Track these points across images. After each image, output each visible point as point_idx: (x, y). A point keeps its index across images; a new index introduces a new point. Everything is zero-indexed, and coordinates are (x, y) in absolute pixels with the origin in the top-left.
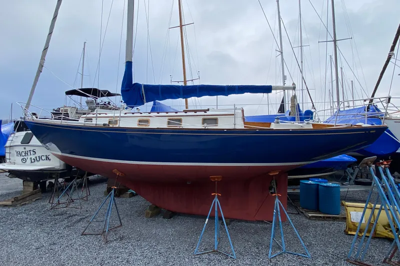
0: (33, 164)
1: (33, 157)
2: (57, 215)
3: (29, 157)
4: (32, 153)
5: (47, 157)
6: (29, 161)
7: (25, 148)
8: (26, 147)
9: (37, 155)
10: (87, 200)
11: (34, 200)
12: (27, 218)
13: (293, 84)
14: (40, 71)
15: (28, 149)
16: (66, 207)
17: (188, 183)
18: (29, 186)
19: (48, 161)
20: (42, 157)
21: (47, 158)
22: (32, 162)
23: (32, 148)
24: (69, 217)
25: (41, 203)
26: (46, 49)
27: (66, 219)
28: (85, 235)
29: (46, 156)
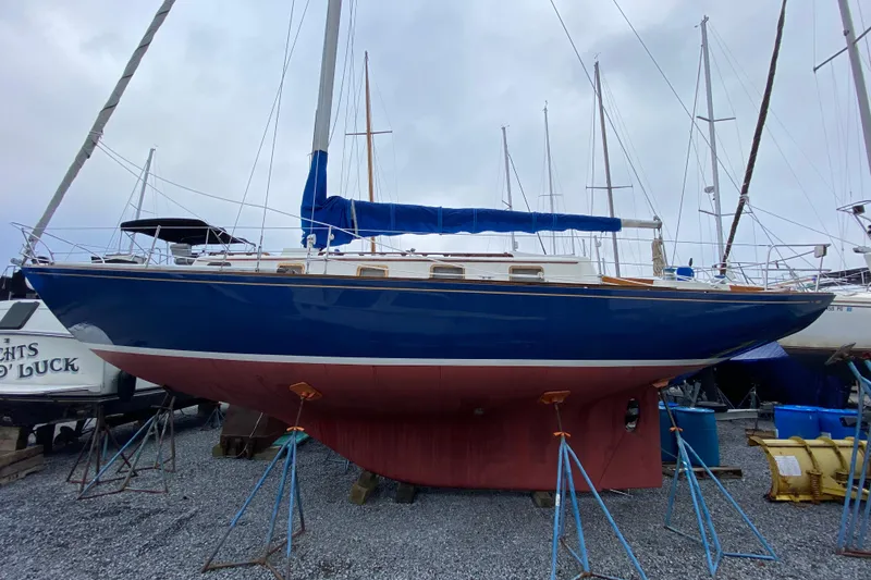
0: (24, 380)
1: (28, 362)
2: (103, 515)
3: (16, 363)
4: (26, 352)
5: (67, 365)
6: (13, 373)
7: (8, 341)
8: (11, 337)
9: (40, 358)
10: (174, 471)
11: (23, 475)
12: (13, 527)
13: (656, 218)
14: (85, 153)
15: (16, 341)
16: (122, 490)
17: (478, 412)
18: (5, 438)
19: (70, 373)
20: (55, 363)
21: (69, 366)
22: (22, 376)
23: (27, 341)
24: (142, 518)
25: (44, 484)
26: (110, 107)
27: (131, 524)
28: (213, 569)
29: (67, 360)
